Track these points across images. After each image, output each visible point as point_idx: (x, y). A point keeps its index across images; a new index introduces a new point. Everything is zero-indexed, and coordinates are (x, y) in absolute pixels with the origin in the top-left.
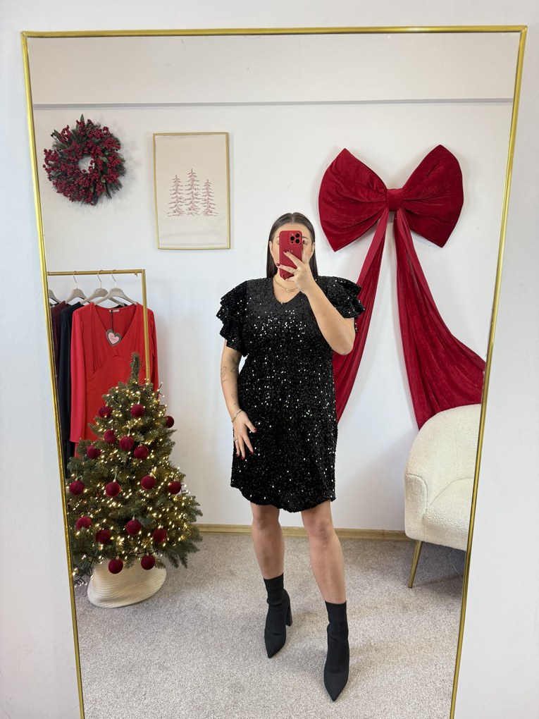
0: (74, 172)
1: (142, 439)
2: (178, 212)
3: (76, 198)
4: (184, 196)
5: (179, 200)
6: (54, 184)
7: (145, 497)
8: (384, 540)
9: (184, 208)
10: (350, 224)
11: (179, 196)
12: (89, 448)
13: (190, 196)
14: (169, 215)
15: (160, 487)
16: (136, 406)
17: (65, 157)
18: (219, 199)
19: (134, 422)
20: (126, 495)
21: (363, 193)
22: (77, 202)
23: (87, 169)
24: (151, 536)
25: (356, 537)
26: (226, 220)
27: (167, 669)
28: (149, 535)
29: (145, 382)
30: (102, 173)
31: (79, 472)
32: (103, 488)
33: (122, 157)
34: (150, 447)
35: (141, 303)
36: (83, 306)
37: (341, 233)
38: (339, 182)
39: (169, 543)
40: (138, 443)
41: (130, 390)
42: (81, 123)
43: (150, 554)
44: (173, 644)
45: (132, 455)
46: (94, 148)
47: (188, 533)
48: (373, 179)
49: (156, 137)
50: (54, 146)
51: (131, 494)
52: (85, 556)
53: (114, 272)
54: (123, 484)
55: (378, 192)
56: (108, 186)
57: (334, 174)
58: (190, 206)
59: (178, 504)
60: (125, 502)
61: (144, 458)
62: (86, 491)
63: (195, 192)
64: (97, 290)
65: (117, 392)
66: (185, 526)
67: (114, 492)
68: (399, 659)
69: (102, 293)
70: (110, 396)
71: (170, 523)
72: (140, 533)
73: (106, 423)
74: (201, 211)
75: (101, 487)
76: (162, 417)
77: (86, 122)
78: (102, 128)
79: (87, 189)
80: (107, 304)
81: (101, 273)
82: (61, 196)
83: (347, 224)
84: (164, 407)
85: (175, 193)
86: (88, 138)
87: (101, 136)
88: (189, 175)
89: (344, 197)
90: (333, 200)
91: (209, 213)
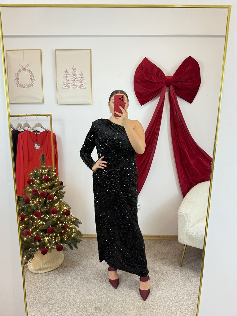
1: (51, 191)
2: (67, 87)
4: (70, 79)
5: (68, 81)
7: (55, 217)
8: (164, 240)
9: (70, 85)
11: (68, 79)
13: (73, 79)
14: (63, 88)
15: (61, 212)
18: (86, 80)
19: (46, 185)
20: (46, 218)
21: (154, 78)
25: (151, 238)
26: (90, 90)
27: (65, 301)
35: (50, 130)
38: (143, 73)
48: (159, 72)
49: (57, 51)
53: (37, 115)
55: (161, 78)
57: (141, 69)
58: (73, 84)
63: (75, 77)
65: (36, 172)
66: (74, 230)
73: (32, 186)
74: (78, 87)
75: (33, 216)
81: (31, 115)
83: (147, 93)
85: (66, 78)
88: (73, 69)
89: (145, 80)
90: (141, 82)
91: (82, 87)
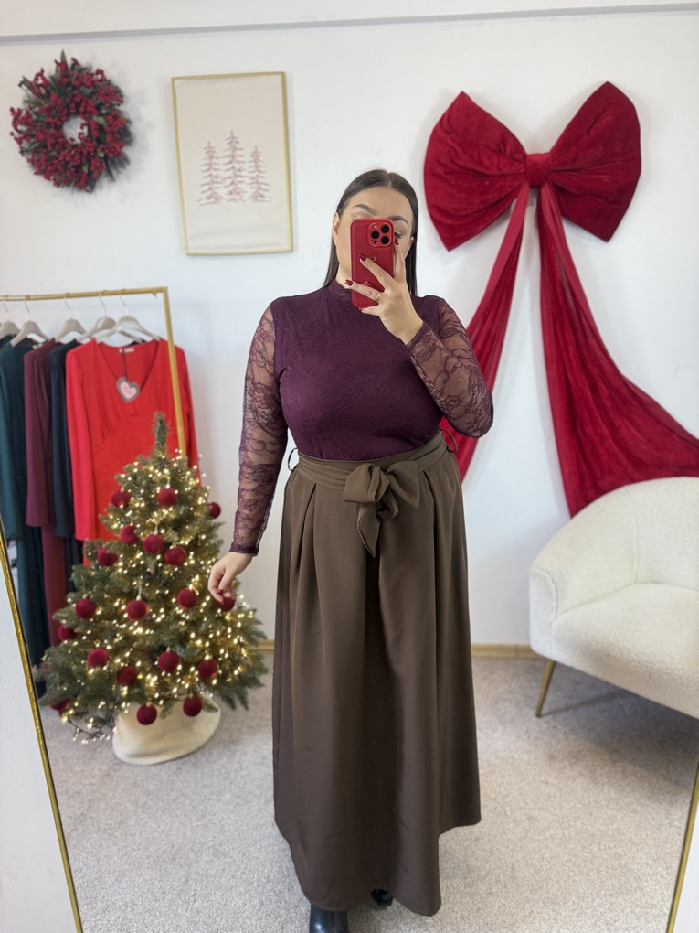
0: (57, 143)
1: (176, 538)
2: (213, 198)
3: (62, 181)
4: (220, 173)
5: (214, 180)
6: (29, 161)
7: (184, 619)
8: (518, 658)
9: (222, 192)
10: (472, 209)
11: (214, 173)
12: (100, 551)
13: (230, 173)
14: (202, 202)
15: (204, 604)
16: (163, 489)
17: (41, 119)
18: (274, 177)
19: (163, 514)
20: (157, 617)
21: (490, 160)
22: (65, 188)
23: (75, 136)
24: (195, 670)
26: (286, 207)
27: (225, 855)
28: (192, 669)
29: (178, 454)
30: (99, 141)
31: (89, 586)
32: (124, 607)
33: (127, 117)
34: (188, 549)
35: (165, 337)
36: (80, 344)
37: (457, 223)
38: (454, 145)
39: (222, 679)
40: (171, 544)
41: (155, 468)
42: (62, 65)
43: (196, 694)
44: (232, 816)
45: (163, 561)
46: (83, 104)
47: (248, 662)
48: (504, 140)
49: (177, 82)
50: (25, 102)
51: (163, 616)
52: (102, 703)
53: (124, 292)
54: (152, 601)
55: (513, 158)
56: (109, 162)
57: (448, 133)
58: (231, 188)
59: (232, 624)
60: (156, 627)
61: (180, 564)
62: (99, 612)
63: (237, 166)
64: (99, 320)
65: (136, 470)
66: (244, 652)
67: (139, 613)
68: (548, 834)
69: (109, 324)
70: (126, 477)
71: (222, 651)
72: (180, 667)
73: (122, 514)
75: (120, 605)
76: (203, 505)
77: (69, 62)
78: (94, 71)
79: (78, 168)
80: (117, 341)
81: (104, 293)
82: (40, 179)
83: (466, 209)
84: (206, 491)
85: (208, 170)
86: (74, 88)
87: (93, 84)
88: (228, 141)
89: (461, 167)
90: (445, 173)
91: (259, 198)
